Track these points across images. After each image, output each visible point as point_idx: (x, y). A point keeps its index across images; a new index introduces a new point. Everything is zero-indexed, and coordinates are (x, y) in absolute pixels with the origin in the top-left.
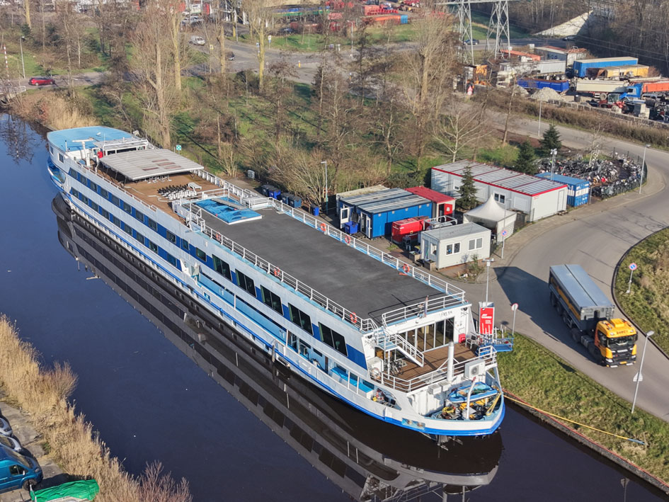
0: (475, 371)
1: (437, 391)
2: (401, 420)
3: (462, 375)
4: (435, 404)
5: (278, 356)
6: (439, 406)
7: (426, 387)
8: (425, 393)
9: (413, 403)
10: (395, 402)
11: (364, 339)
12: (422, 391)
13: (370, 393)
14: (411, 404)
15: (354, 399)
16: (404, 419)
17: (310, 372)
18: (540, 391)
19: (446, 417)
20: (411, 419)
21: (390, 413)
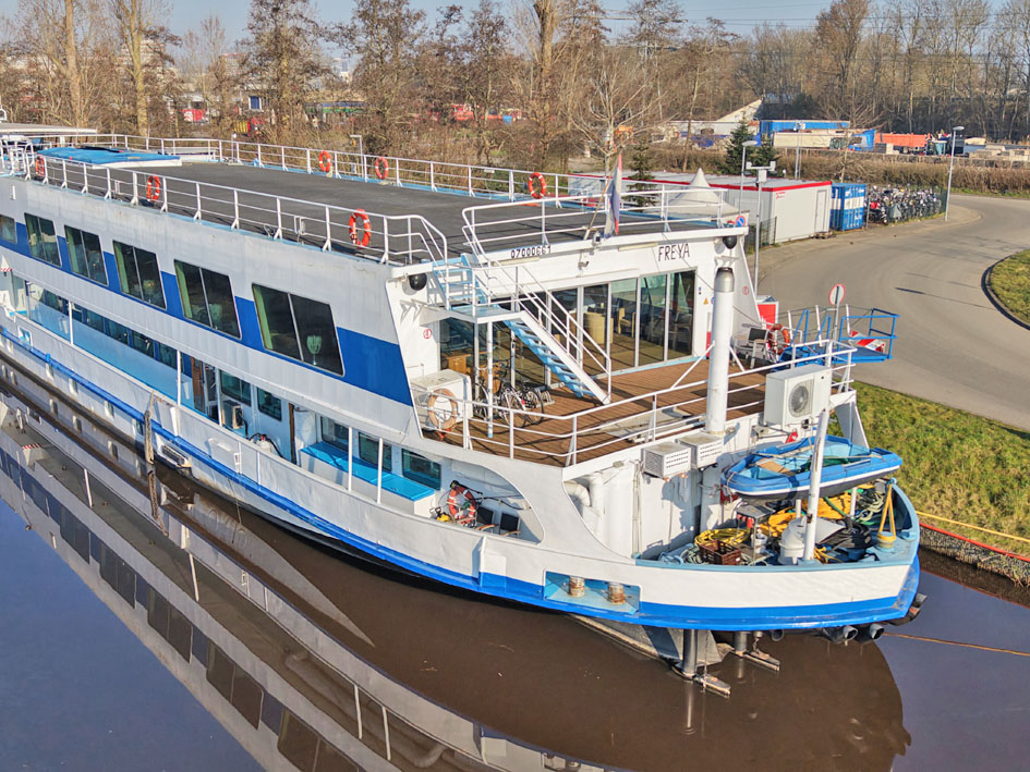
0: (800, 399)
1: (677, 464)
2: (539, 579)
3: (755, 418)
4: (666, 523)
5: (160, 442)
6: (677, 531)
7: (632, 454)
8: (628, 474)
9: (586, 510)
10: (516, 519)
11: (397, 293)
12: (618, 464)
13: (428, 503)
14: (581, 513)
15: (371, 525)
16: (550, 576)
17: (238, 467)
18: (974, 497)
19: (718, 556)
20: (580, 571)
21: (498, 558)
